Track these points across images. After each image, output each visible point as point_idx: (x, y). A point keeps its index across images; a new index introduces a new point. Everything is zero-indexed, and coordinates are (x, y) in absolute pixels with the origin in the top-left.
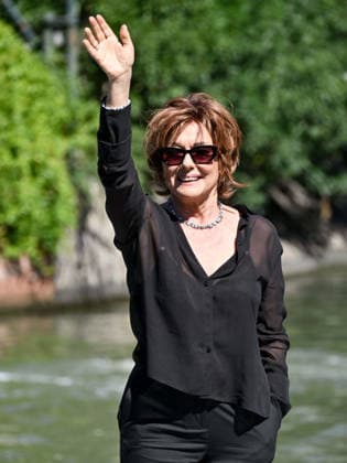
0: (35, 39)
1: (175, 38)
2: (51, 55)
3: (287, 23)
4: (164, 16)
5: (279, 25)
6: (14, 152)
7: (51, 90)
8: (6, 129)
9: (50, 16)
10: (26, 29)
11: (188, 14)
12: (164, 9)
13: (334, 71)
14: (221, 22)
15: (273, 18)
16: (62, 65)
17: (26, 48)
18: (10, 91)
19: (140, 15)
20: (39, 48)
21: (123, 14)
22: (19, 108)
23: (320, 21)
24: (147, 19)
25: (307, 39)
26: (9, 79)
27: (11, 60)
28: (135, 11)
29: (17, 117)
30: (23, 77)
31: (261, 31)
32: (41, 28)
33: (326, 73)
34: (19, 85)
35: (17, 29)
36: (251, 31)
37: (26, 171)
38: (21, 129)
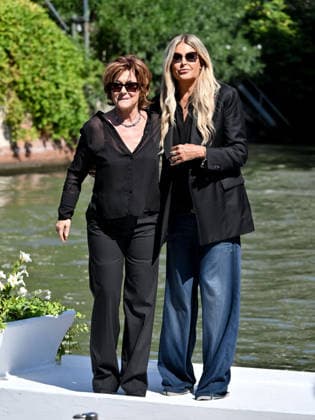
0: (67, 28)
1: (140, 27)
2: (75, 36)
3: (196, 19)
4: (133, 16)
5: (193, 21)
6: (57, 86)
7: (76, 54)
8: (53, 74)
9: (75, 16)
10: (63, 23)
11: (146, 15)
12: (134, 13)
13: (221, 44)
14: (162, 19)
15: (190, 17)
16: (81, 42)
17: (63, 32)
18: (55, 54)
19: (122, 15)
20: (70, 33)
21: (112, 15)
22: (59, 63)
23: (213, 18)
24: (125, 17)
25: (207, 27)
26: (55, 48)
27: (55, 39)
28: (119, 14)
29: (58, 68)
30: (61, 48)
31: (183, 24)
32: (70, 23)
33: (217, 45)
34: (60, 51)
35: (58, 23)
36: (178, 23)
37: (63, 96)
38: (61, 74)
